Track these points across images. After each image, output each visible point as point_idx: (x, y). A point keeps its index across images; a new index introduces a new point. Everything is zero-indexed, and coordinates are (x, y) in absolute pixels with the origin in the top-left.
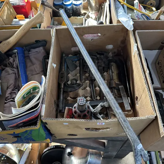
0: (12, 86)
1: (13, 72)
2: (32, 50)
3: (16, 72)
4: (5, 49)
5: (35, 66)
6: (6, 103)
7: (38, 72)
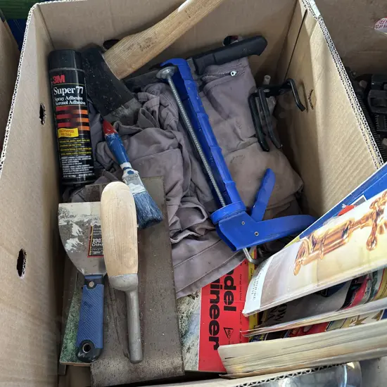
0: (178, 187)
1: (171, 141)
2: (213, 68)
3: (183, 143)
4: (131, 67)
5: (233, 121)
6: (174, 246)
7: (246, 140)
